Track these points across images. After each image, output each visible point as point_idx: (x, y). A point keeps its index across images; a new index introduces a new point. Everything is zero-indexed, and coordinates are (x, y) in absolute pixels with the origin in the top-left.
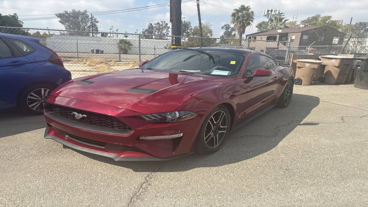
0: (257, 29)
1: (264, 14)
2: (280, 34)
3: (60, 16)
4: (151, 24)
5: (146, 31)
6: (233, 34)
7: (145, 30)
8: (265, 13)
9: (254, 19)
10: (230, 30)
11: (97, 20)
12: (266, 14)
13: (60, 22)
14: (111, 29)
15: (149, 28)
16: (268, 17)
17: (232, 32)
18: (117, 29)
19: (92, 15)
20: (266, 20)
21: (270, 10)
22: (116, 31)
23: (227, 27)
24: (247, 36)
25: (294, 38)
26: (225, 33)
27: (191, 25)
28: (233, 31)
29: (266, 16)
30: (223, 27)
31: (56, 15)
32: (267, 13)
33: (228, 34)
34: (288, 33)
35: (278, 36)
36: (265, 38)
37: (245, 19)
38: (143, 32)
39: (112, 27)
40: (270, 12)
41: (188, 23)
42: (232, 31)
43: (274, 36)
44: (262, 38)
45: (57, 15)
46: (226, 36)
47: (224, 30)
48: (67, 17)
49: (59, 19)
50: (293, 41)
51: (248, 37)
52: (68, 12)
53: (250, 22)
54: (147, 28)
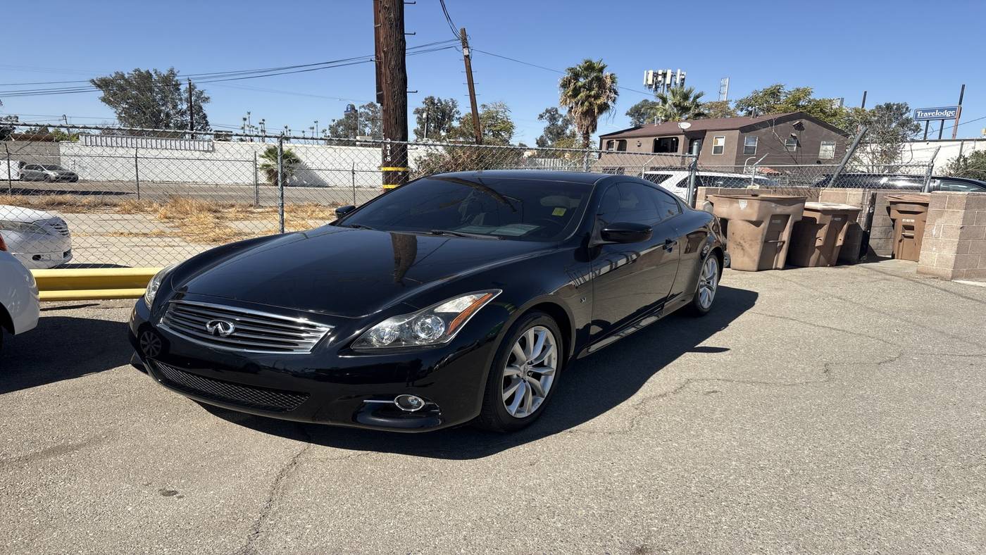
0: (630, 119)
1: (644, 83)
2: (686, 133)
3: (103, 84)
4: (353, 108)
5: (339, 124)
6: (568, 132)
7: (336, 121)
8: (647, 80)
9: (618, 95)
10: (560, 123)
11: (205, 95)
12: (650, 82)
13: (104, 100)
14: (245, 119)
15: (348, 117)
16: (656, 90)
17: (567, 128)
18: (264, 120)
19: (190, 84)
20: (652, 97)
21: (660, 72)
22: (260, 123)
23: (552, 115)
24: (602, 138)
25: (721, 142)
26: (549, 131)
27: (458, 109)
28: (570, 126)
29: (650, 86)
30: (541, 116)
31: (93, 81)
32: (653, 81)
33: (556, 133)
34: (706, 131)
35: (682, 138)
36: (648, 144)
37: (593, 93)
38: (331, 127)
39: (249, 113)
40: (660, 78)
41: (451, 103)
42: (567, 124)
43: (673, 138)
44: (641, 144)
45: (95, 84)
46: (550, 139)
47: (546, 123)
48: (122, 88)
49: (101, 94)
50: (720, 151)
51: (605, 142)
52: (126, 76)
53: (610, 103)
54: (342, 116)
